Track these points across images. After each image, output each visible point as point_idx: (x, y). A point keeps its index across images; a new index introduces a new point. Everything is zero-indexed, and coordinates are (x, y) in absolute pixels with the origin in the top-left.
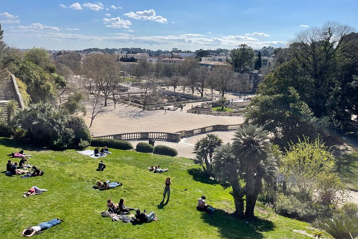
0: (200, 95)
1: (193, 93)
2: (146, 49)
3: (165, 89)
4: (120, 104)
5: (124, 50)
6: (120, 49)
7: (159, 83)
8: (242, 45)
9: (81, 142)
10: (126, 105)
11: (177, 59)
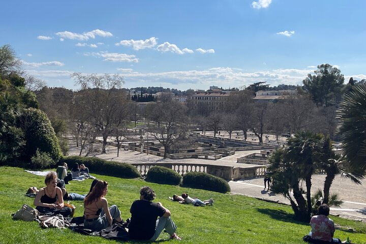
0: (258, 141)
1: (246, 138)
2: (171, 89)
3: (199, 133)
4: (127, 152)
5: (137, 89)
6: (132, 89)
7: (191, 128)
8: (322, 66)
9: (36, 156)
10: (137, 152)
11: (218, 95)
